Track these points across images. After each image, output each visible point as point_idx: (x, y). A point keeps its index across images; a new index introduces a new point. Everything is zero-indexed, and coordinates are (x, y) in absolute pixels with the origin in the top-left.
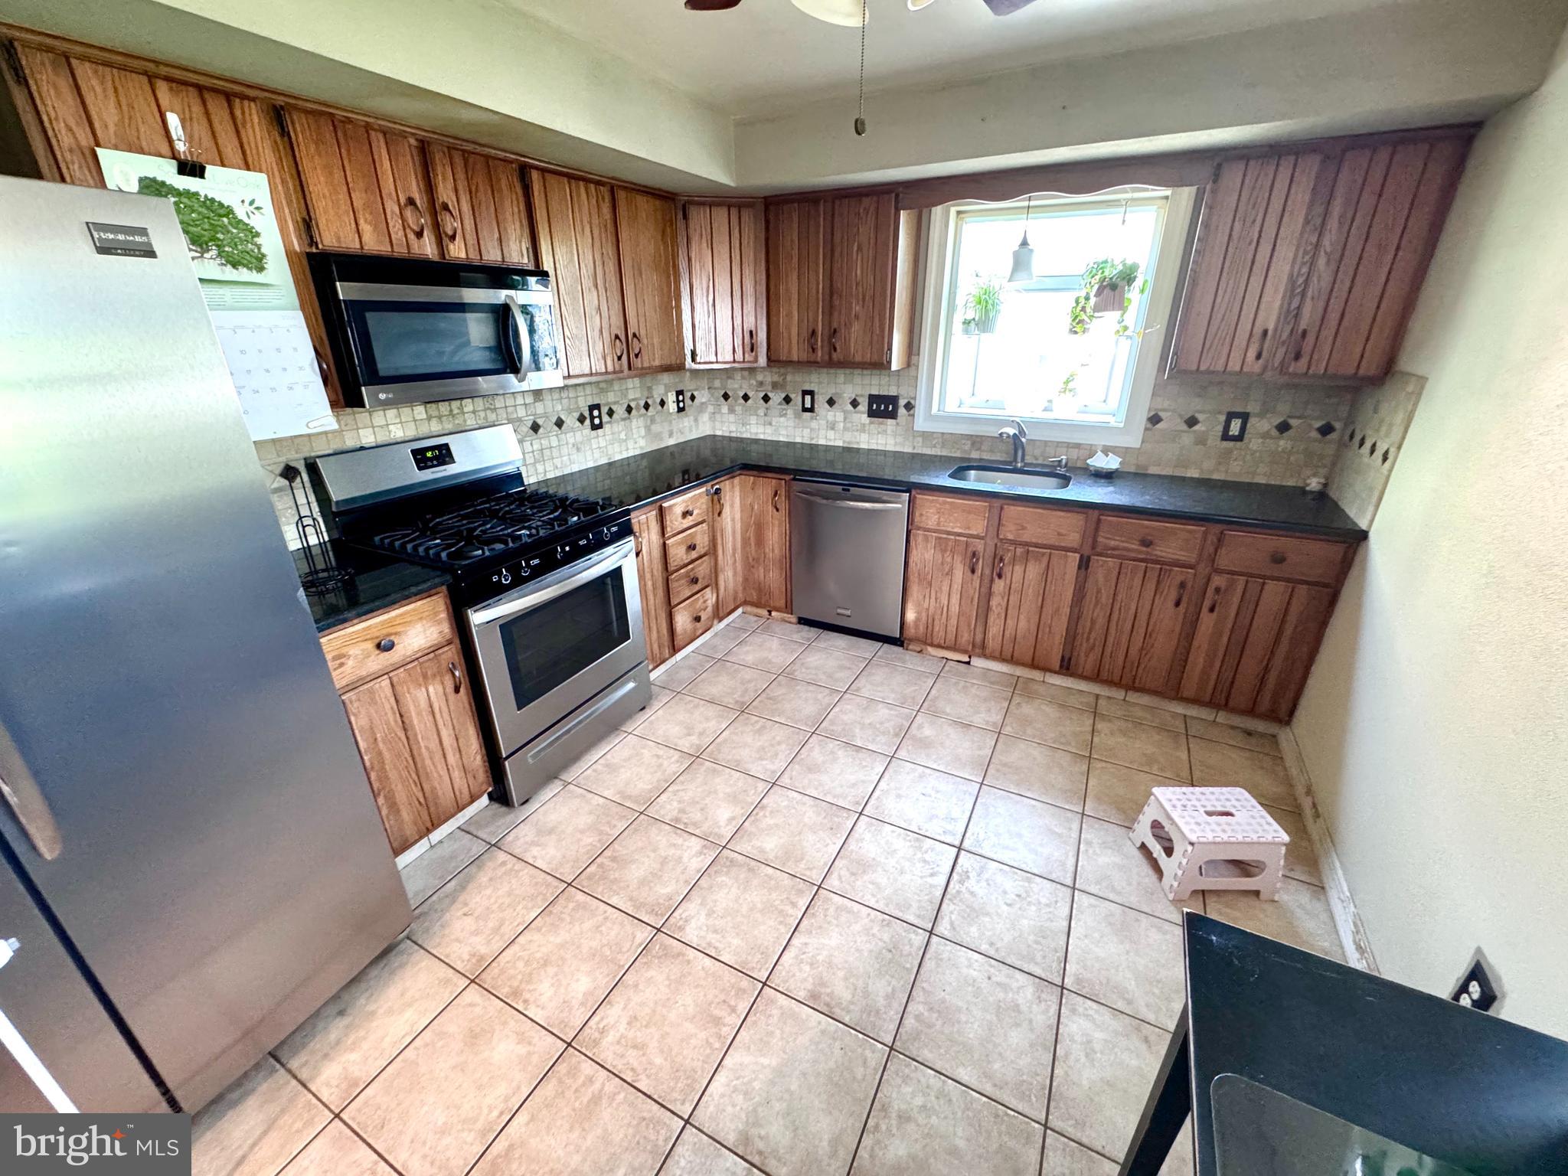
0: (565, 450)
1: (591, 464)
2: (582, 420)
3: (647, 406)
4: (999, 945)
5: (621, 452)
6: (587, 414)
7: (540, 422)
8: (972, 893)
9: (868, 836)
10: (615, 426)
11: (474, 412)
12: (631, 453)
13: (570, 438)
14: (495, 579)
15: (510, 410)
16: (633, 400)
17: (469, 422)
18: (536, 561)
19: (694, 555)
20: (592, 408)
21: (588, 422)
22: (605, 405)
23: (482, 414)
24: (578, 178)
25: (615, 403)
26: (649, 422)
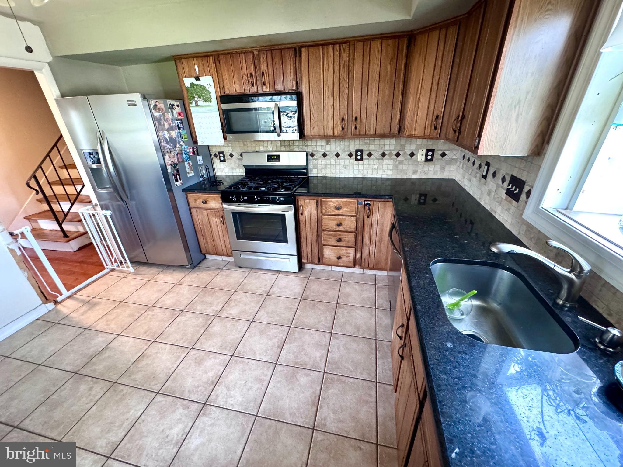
0: (338, 167)
1: (352, 176)
2: (350, 155)
3: (398, 155)
4: (142, 424)
5: (372, 174)
6: (354, 153)
7: (327, 153)
8: (174, 411)
9: (217, 361)
10: (371, 162)
11: (298, 146)
12: (379, 176)
13: (342, 163)
14: (231, 197)
15: (314, 147)
16: (387, 150)
17: (295, 149)
18: (246, 198)
19: (338, 228)
20: (357, 151)
21: (354, 157)
22: (367, 151)
23: (301, 147)
24: (327, 44)
25: (374, 150)
26: (397, 163)
